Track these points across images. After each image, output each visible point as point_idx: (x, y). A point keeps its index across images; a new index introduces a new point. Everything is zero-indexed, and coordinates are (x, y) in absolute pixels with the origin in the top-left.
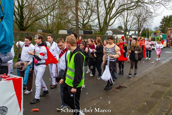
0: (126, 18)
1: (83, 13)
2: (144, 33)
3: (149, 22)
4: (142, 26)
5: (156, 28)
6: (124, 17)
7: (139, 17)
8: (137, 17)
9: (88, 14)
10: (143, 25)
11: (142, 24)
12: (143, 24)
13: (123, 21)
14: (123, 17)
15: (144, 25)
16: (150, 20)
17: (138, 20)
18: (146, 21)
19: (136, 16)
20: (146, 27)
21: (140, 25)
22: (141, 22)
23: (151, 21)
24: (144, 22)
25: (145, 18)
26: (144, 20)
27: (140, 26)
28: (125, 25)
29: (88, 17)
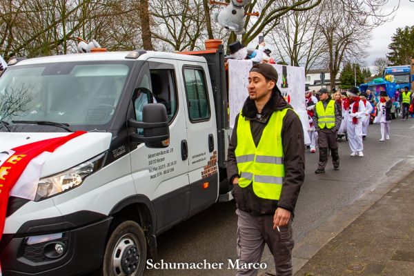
0: (292, 36)
1: (174, 31)
2: (347, 76)
3: (360, 44)
4: (341, 58)
5: (379, 62)
6: (288, 35)
7: (332, 34)
8: (325, 34)
9: (190, 34)
10: (342, 54)
11: (340, 52)
12: (343, 51)
13: (285, 45)
14: (284, 34)
15: (347, 55)
16: (363, 41)
17: (330, 41)
18: (349, 42)
19: (323, 31)
20: (353, 60)
21: (334, 54)
22: (337, 47)
23: (366, 43)
24: (345, 48)
25: (348, 36)
26: (346, 40)
27: (334, 57)
28: (292, 57)
29: (190, 42)
